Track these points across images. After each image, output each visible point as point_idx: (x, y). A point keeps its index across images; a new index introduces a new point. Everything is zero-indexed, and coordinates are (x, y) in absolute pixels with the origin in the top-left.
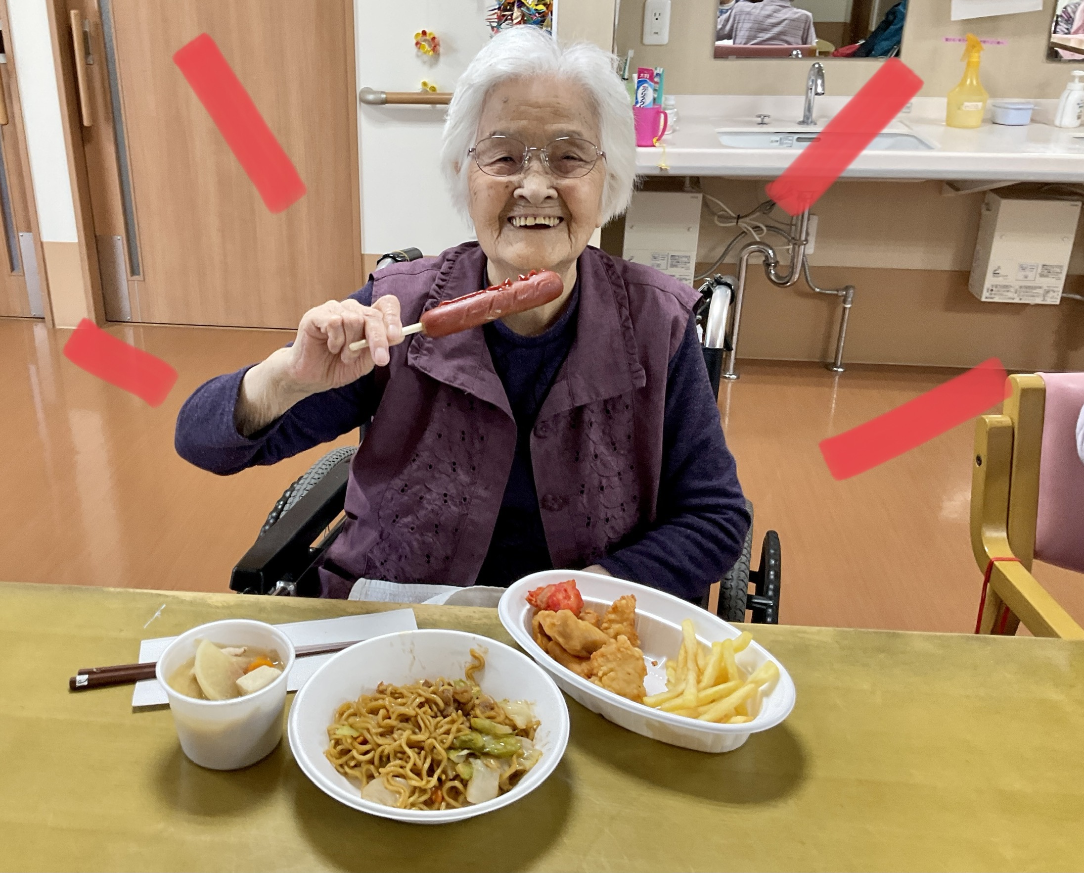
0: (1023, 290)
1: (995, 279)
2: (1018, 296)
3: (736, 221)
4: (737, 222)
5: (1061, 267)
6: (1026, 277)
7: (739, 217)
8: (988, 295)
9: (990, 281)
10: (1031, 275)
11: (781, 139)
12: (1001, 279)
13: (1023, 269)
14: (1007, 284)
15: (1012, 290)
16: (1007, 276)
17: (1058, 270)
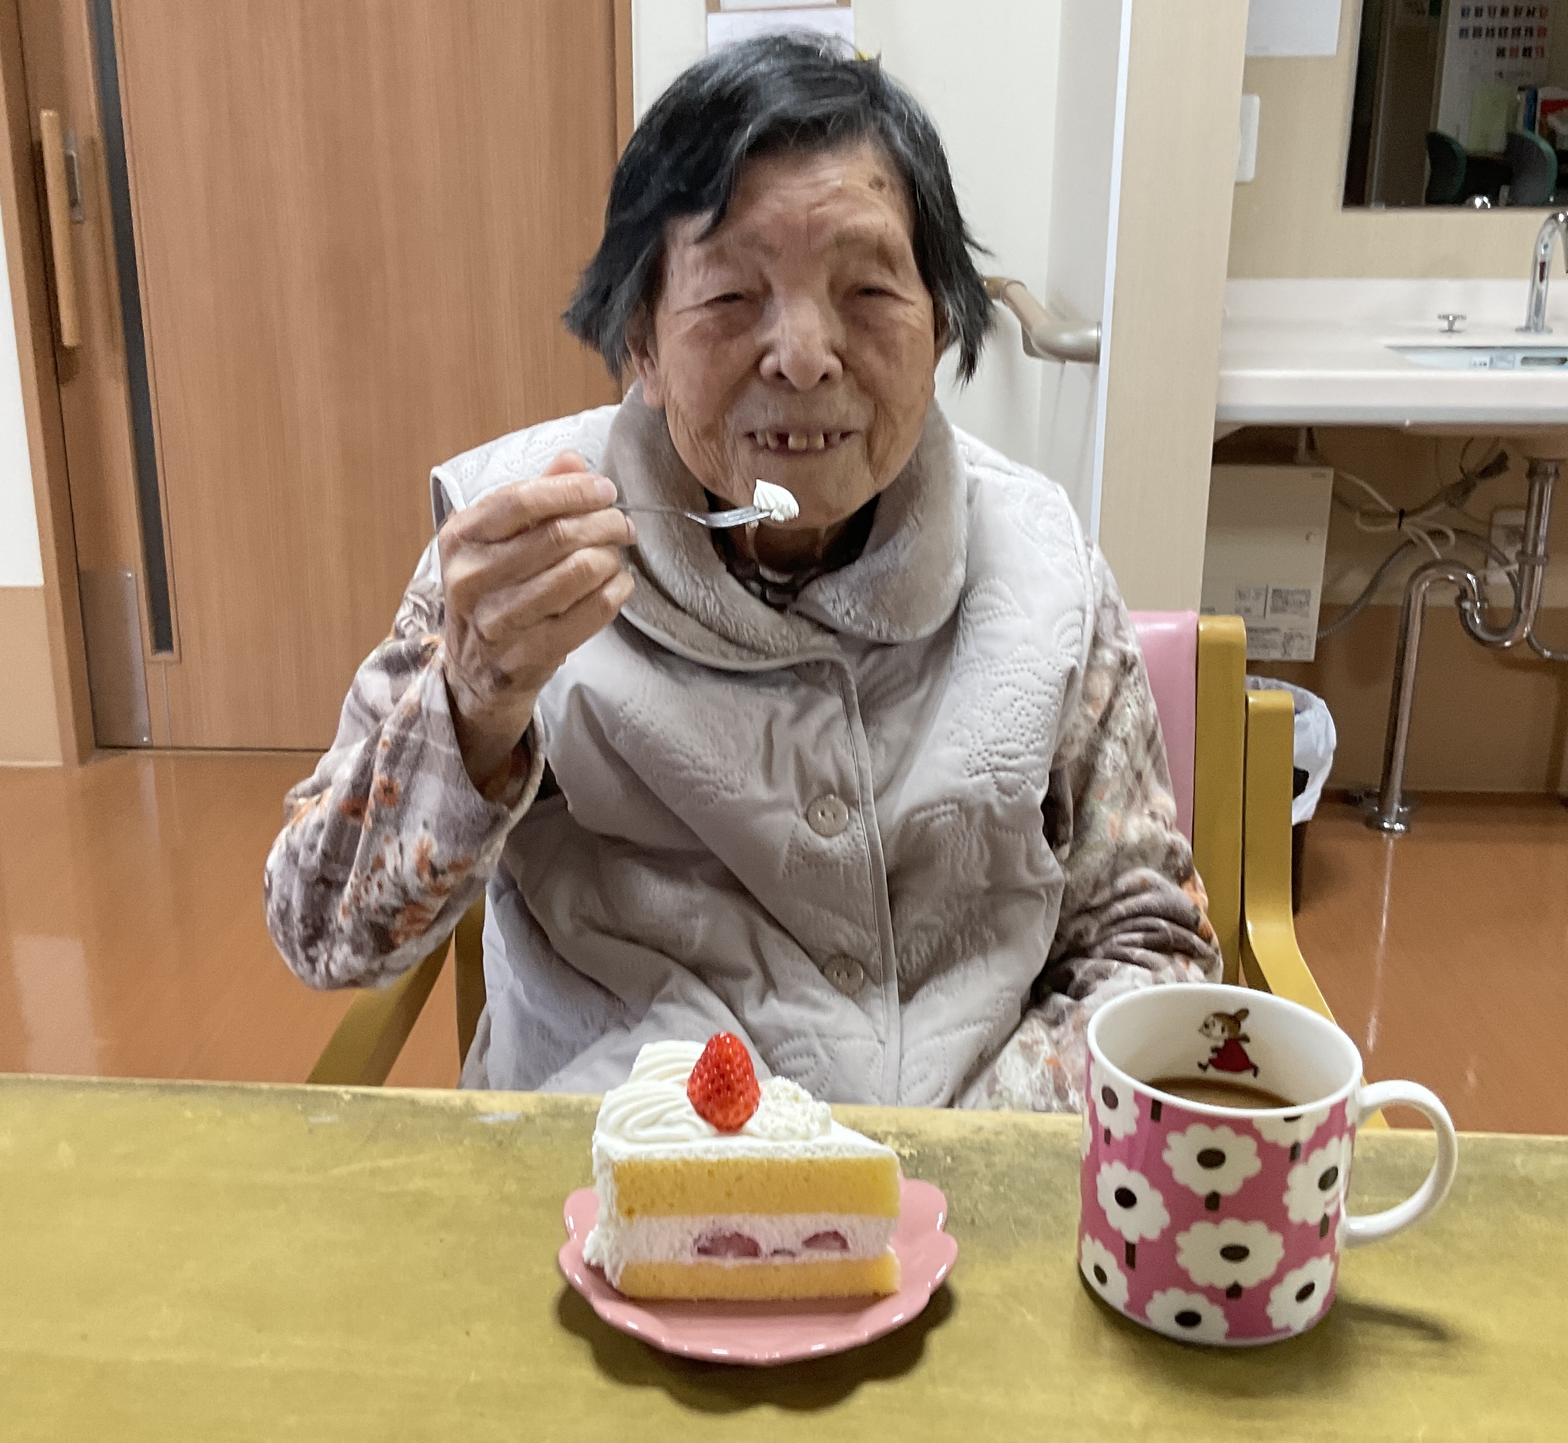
3: (1397, 520)
4: (1400, 526)
7: (1402, 514)
11: (1491, 361)
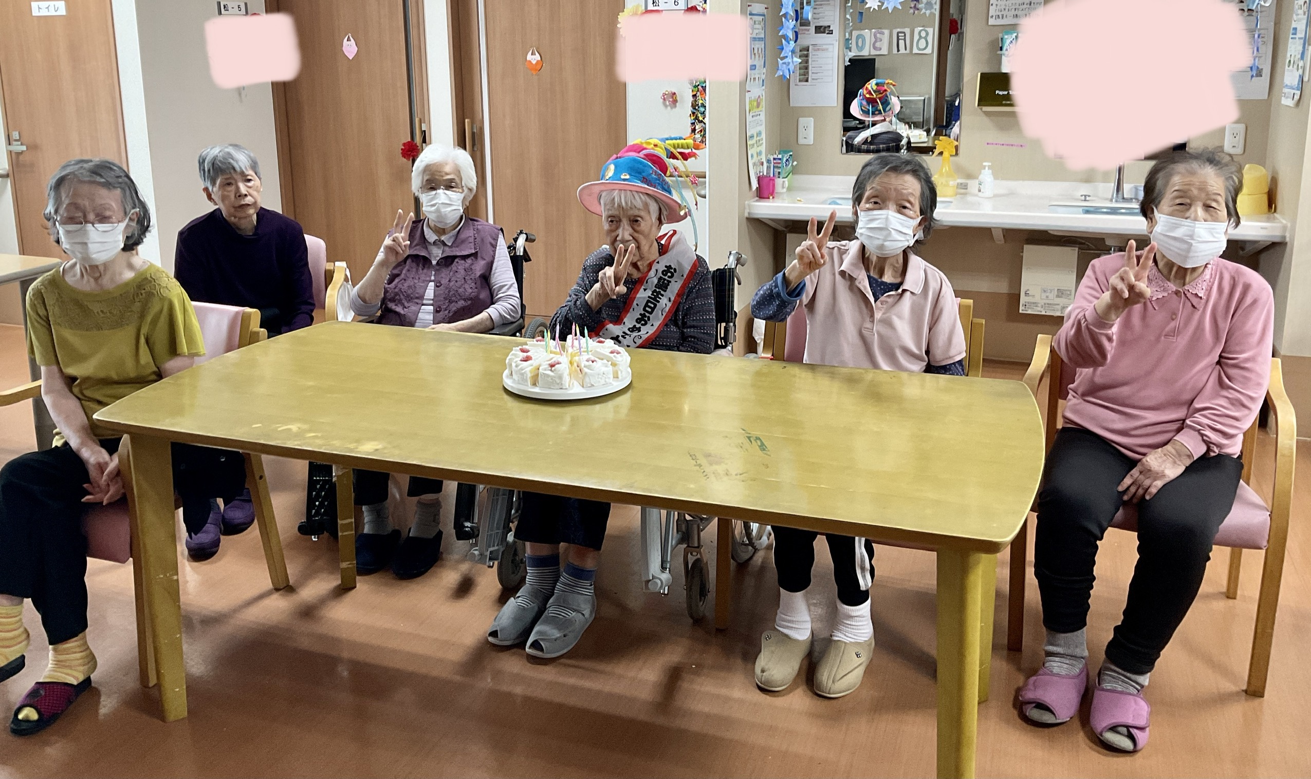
0: (1047, 305)
1: (1027, 298)
2: (1044, 309)
5: (1070, 291)
6: (1047, 297)
8: (1023, 308)
9: (1023, 299)
10: (1051, 296)
12: (1031, 298)
13: (1045, 291)
14: (1034, 301)
15: (1039, 305)
16: (1034, 296)
17: (1069, 293)
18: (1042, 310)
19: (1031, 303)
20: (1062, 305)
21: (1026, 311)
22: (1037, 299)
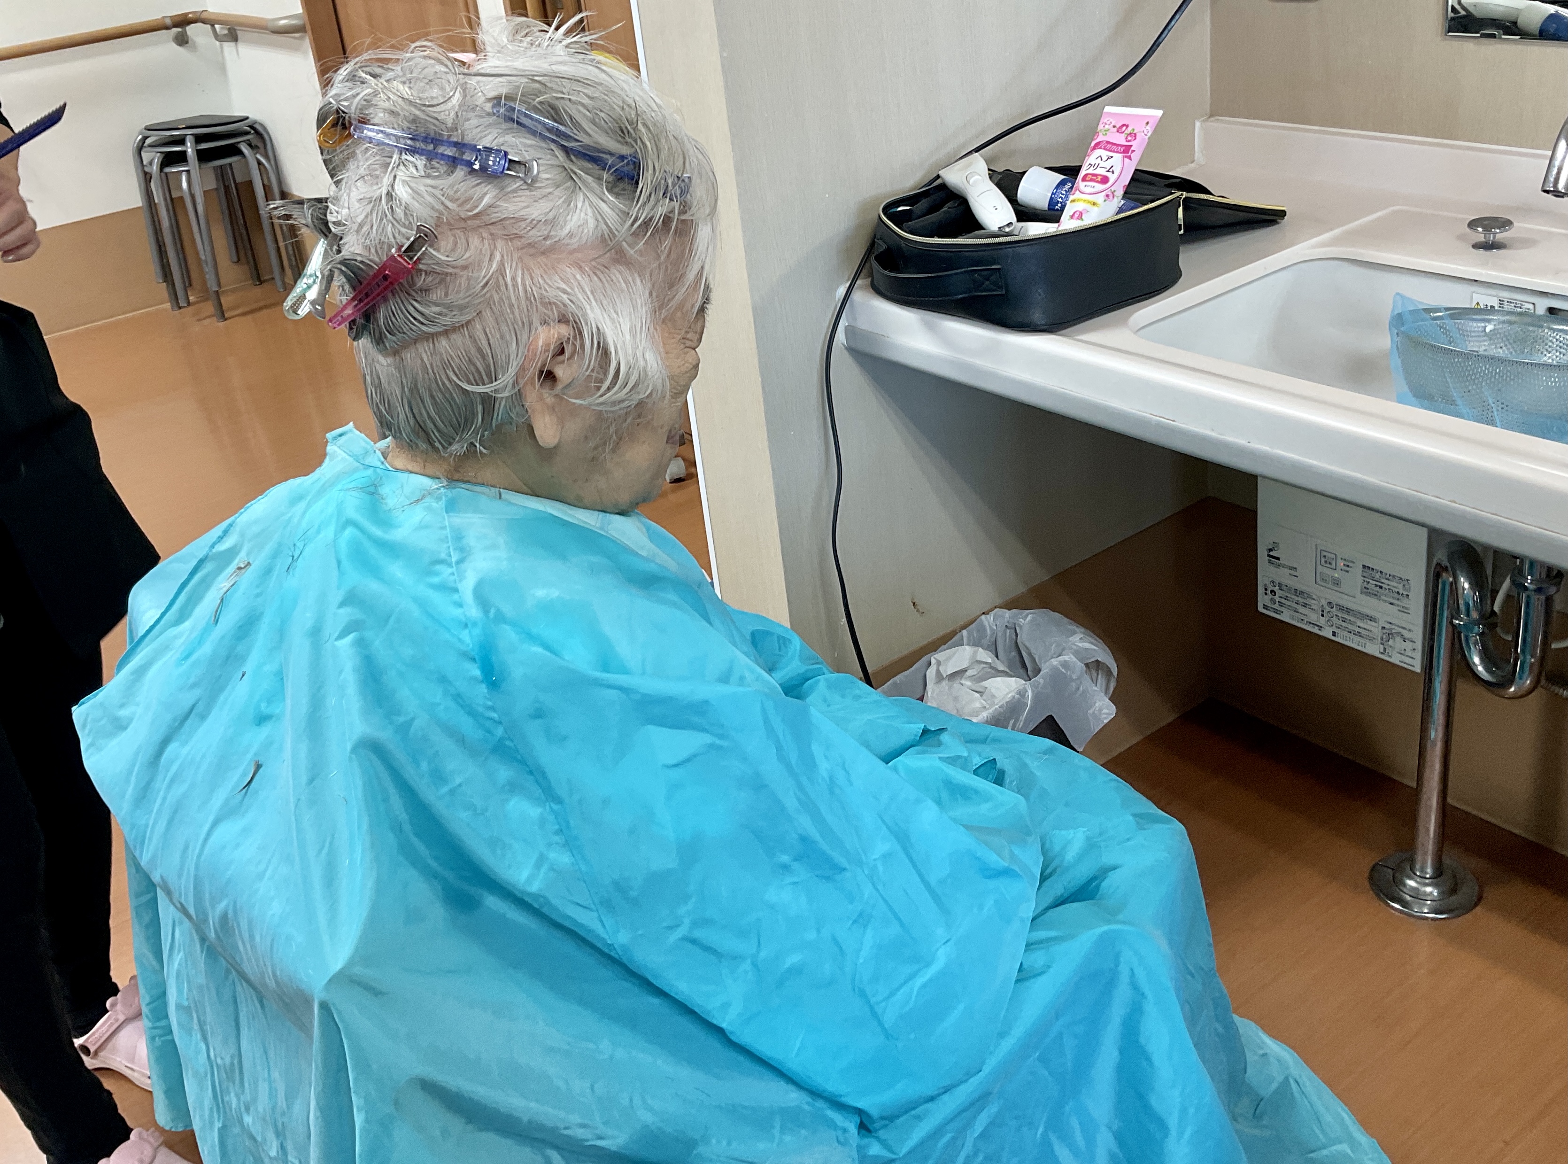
18: (1322, 621)
19: (1289, 590)
20: (1382, 623)
21: (1276, 611)
22: (1306, 581)
